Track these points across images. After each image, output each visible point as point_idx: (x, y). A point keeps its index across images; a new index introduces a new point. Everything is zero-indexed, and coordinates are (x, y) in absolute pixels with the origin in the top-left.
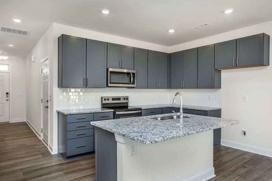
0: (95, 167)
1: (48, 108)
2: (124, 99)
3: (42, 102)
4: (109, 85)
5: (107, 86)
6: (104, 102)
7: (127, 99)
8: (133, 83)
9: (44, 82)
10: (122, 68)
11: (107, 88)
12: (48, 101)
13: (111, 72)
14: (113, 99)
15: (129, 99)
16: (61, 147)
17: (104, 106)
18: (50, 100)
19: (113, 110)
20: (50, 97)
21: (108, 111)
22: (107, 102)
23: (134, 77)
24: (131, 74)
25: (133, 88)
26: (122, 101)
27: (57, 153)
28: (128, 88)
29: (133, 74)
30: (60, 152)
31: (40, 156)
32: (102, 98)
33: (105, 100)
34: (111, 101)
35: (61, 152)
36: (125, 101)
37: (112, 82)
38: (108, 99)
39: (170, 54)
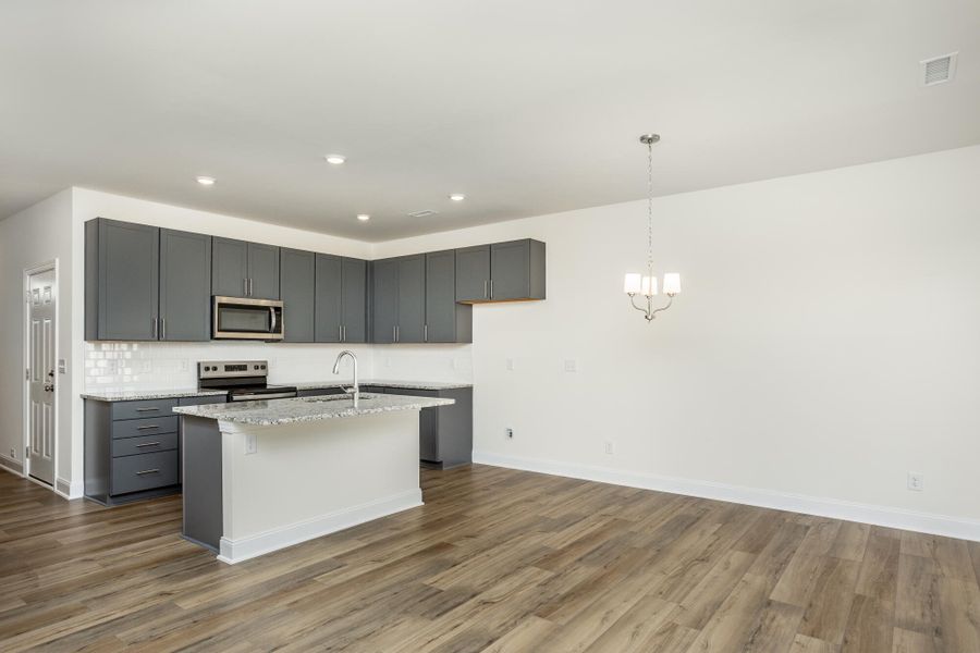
0: (181, 510)
1: (52, 390)
2: (257, 368)
3: (27, 378)
4: (218, 335)
5: (212, 337)
6: (204, 375)
7: (264, 367)
8: (277, 330)
9: (36, 325)
10: (248, 296)
11: (213, 342)
12: (52, 375)
13: (221, 305)
14: (228, 368)
15: (269, 366)
16: (92, 481)
17: (205, 384)
18: (62, 371)
19: (226, 392)
20: (62, 362)
21: (213, 393)
22: (211, 374)
23: (279, 317)
24: (273, 310)
25: (278, 341)
26: (251, 372)
27: (81, 495)
28: (267, 341)
29: (278, 309)
30: (90, 494)
31: (38, 504)
32: (199, 364)
33: (207, 369)
34: (221, 373)
35: (94, 493)
36: (259, 373)
37: (223, 327)
38: (215, 369)
39: (372, 262)
